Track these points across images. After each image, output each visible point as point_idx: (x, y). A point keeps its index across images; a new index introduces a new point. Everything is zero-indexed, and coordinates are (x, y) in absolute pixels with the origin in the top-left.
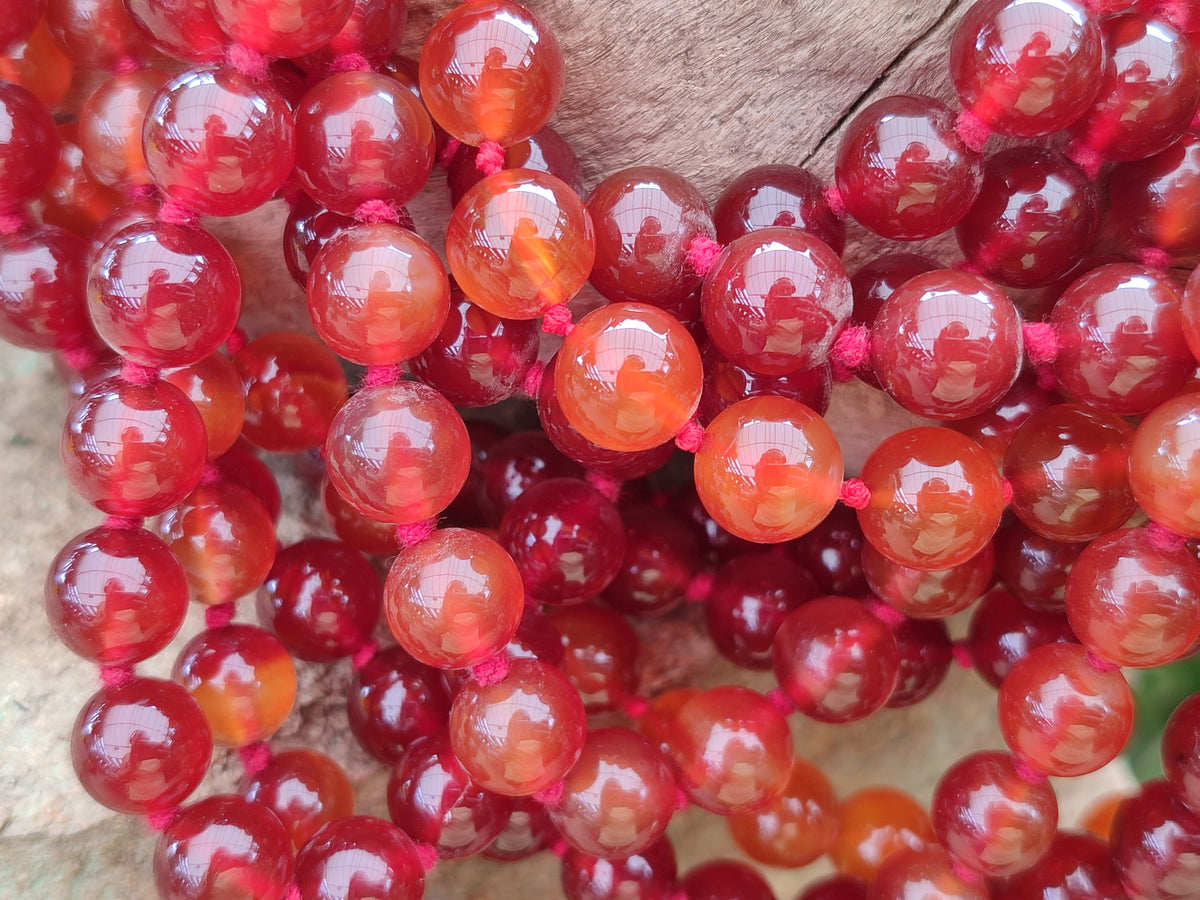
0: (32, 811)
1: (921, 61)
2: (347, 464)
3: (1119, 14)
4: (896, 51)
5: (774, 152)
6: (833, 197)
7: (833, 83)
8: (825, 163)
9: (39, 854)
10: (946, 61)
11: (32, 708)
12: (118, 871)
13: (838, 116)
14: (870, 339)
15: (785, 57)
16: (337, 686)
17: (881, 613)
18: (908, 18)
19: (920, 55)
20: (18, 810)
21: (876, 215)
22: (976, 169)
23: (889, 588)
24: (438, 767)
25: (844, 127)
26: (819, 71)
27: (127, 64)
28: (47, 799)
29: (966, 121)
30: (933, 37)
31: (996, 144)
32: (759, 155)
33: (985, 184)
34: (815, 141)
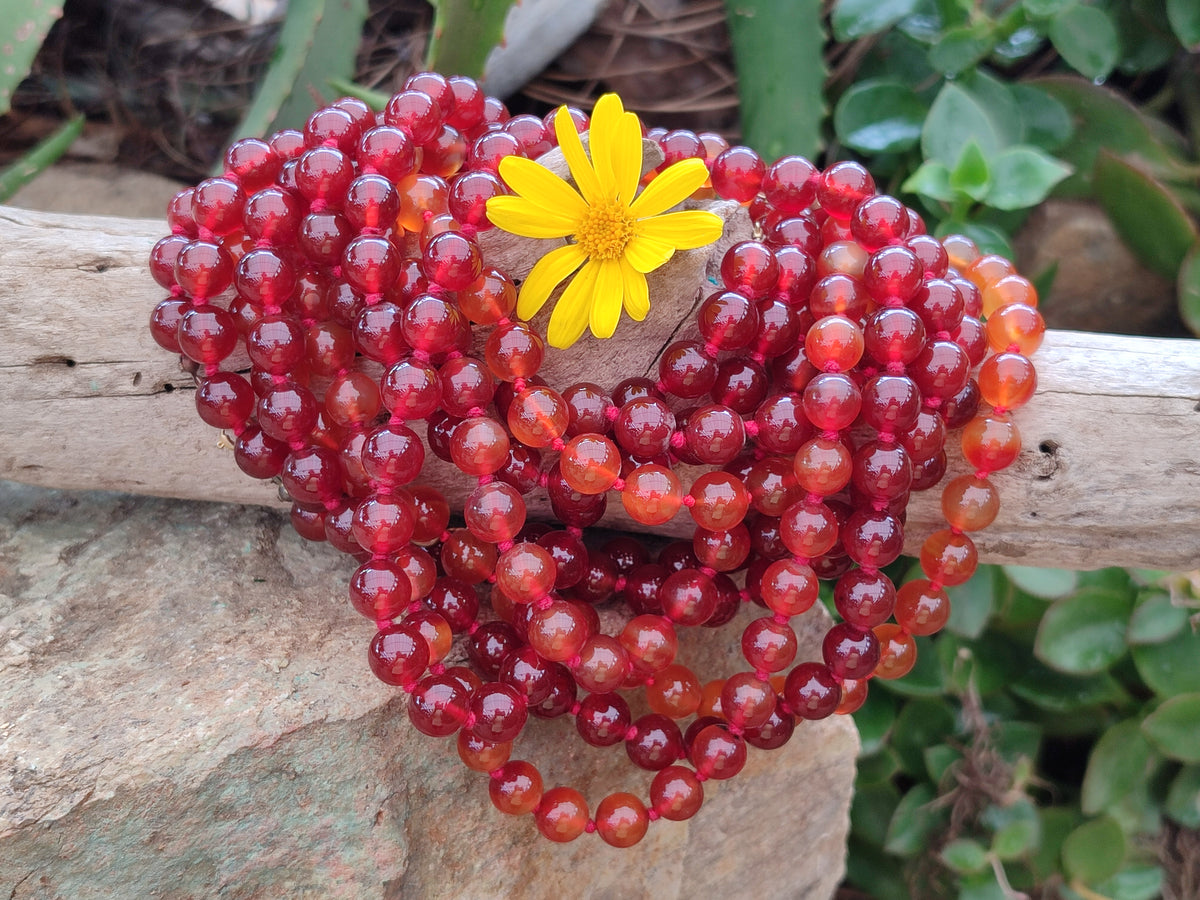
0: (337, 711)
1: (685, 328)
2: (477, 518)
3: (763, 299)
4: (676, 325)
5: (631, 373)
6: (660, 387)
7: (651, 342)
8: (654, 375)
9: (343, 730)
10: (697, 327)
11: (321, 673)
12: (375, 739)
13: (656, 355)
14: (685, 436)
15: (631, 333)
16: (458, 652)
17: (706, 571)
18: (679, 311)
19: (685, 326)
20: (330, 711)
21: (680, 390)
22: (715, 365)
23: (708, 558)
24: (522, 662)
25: (658, 360)
26: (645, 338)
27: (343, 371)
28: (342, 705)
29: (708, 347)
30: (690, 317)
31: (722, 356)
32: (624, 376)
33: (719, 372)
34: (647, 368)
